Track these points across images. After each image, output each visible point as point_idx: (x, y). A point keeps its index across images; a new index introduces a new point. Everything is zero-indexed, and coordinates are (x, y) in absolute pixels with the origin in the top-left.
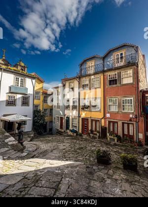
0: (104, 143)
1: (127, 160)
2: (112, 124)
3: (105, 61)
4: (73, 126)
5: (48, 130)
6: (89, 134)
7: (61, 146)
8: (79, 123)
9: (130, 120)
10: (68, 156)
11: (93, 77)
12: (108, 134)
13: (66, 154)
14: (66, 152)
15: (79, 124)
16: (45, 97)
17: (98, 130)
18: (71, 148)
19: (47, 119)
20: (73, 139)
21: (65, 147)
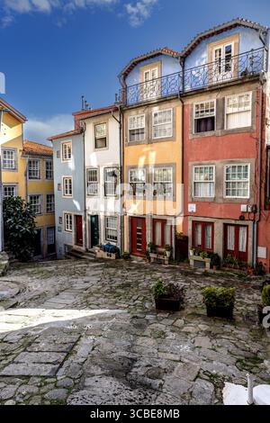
0: (181, 272)
1: (214, 297)
2: (200, 229)
3: (188, 66)
4: (107, 236)
5: (45, 249)
6: (147, 254)
7: (79, 283)
8: (122, 227)
9: (242, 218)
10: (95, 302)
11: (155, 109)
12: (191, 253)
13: (91, 299)
14: (91, 294)
15: (122, 232)
16: (30, 162)
17: (168, 242)
18: (103, 285)
19: (40, 221)
20: (108, 267)
21: (87, 285)
